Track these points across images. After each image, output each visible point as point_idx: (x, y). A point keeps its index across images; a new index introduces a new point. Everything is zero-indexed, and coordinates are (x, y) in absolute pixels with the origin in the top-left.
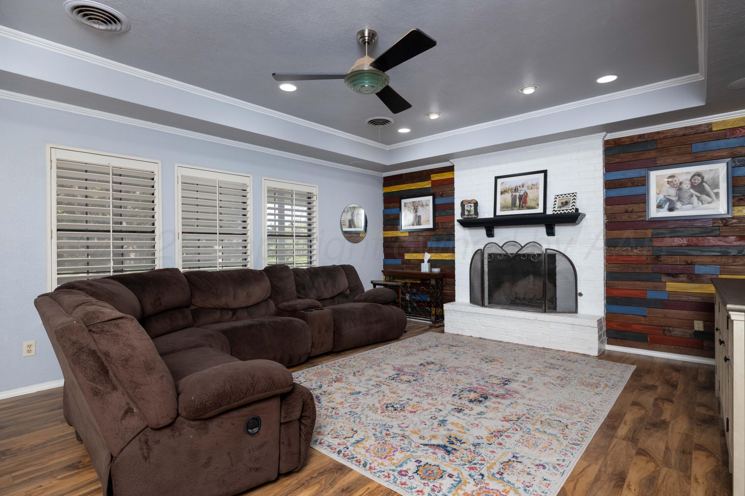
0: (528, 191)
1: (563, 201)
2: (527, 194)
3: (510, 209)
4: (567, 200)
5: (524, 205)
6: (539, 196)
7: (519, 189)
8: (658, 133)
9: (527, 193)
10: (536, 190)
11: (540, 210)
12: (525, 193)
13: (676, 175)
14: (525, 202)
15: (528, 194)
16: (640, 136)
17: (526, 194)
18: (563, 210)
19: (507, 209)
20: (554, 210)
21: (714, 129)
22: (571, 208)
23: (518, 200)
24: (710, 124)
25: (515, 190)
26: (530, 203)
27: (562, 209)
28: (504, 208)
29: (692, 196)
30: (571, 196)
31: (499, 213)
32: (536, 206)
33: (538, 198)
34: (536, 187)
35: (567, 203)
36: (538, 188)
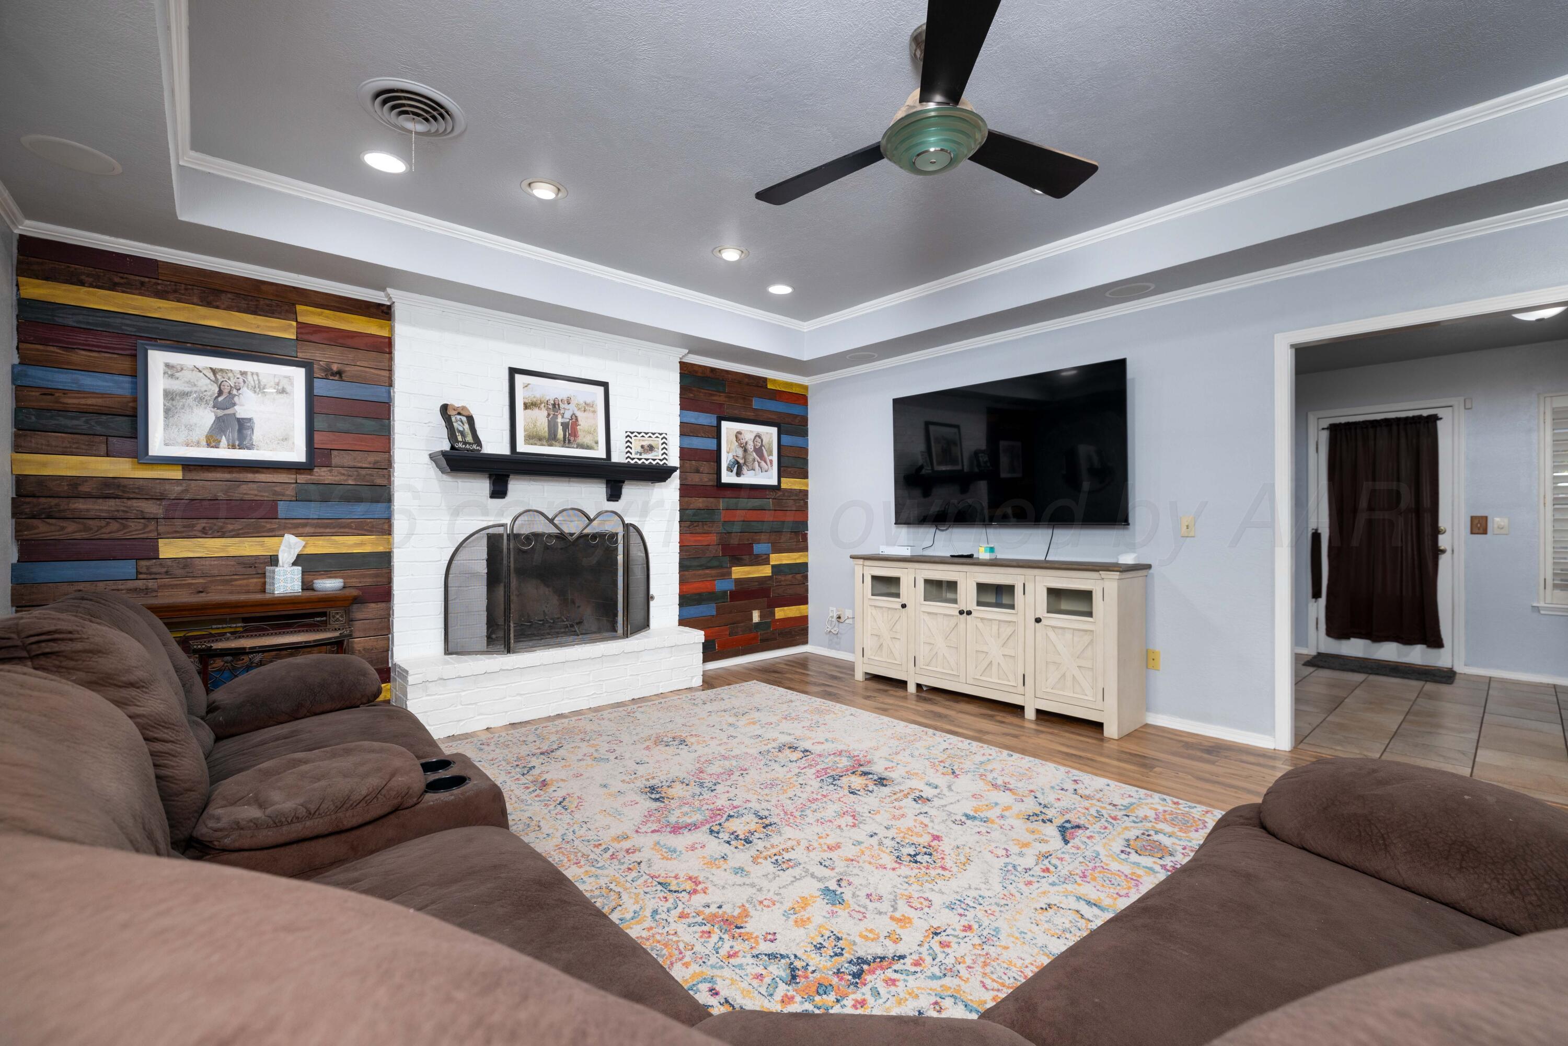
0: (578, 414)
1: (646, 443)
2: (577, 420)
3: (545, 443)
4: (653, 444)
5: (572, 439)
6: (597, 426)
7: (562, 406)
8: (727, 372)
9: (576, 417)
10: (591, 415)
11: (600, 453)
12: (574, 417)
13: (743, 432)
14: (575, 434)
15: (579, 419)
16: (713, 370)
17: (575, 419)
18: (647, 460)
19: (538, 442)
20: (628, 457)
21: (769, 386)
22: (662, 458)
23: (560, 428)
24: (764, 380)
25: (554, 405)
26: (583, 438)
27: (644, 456)
28: (532, 438)
29: (754, 460)
30: (657, 437)
31: (522, 447)
32: (594, 444)
33: (595, 430)
34: (591, 409)
35: (651, 448)
36: (594, 412)
